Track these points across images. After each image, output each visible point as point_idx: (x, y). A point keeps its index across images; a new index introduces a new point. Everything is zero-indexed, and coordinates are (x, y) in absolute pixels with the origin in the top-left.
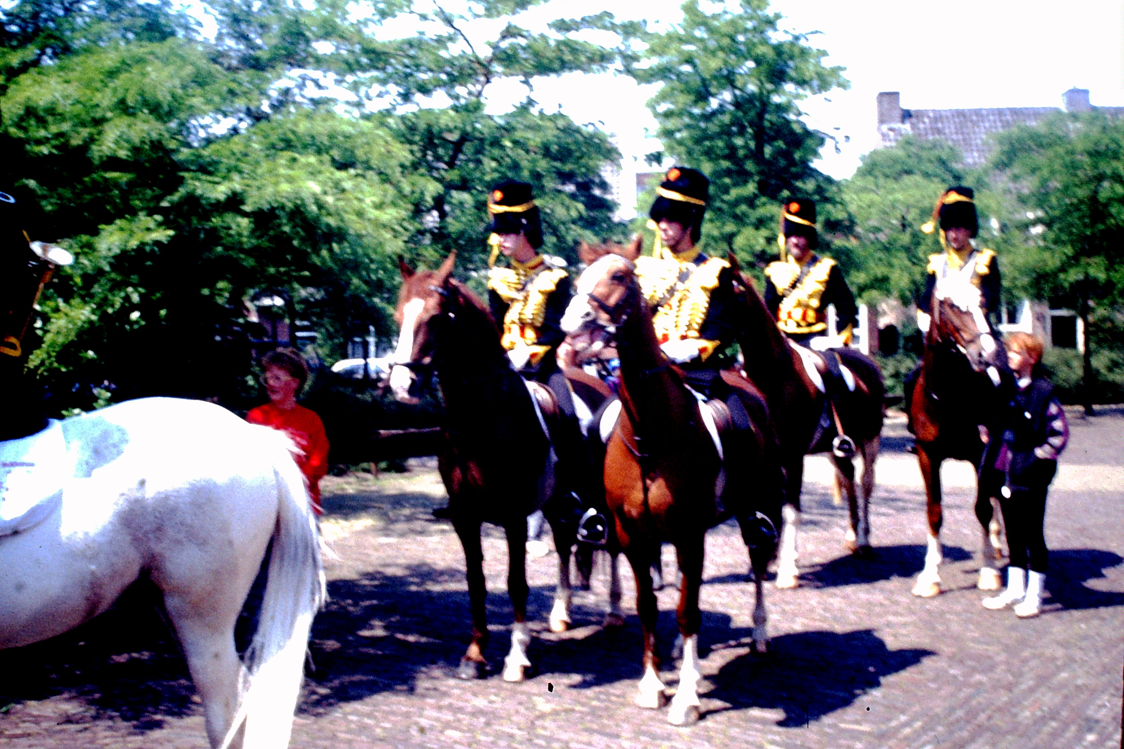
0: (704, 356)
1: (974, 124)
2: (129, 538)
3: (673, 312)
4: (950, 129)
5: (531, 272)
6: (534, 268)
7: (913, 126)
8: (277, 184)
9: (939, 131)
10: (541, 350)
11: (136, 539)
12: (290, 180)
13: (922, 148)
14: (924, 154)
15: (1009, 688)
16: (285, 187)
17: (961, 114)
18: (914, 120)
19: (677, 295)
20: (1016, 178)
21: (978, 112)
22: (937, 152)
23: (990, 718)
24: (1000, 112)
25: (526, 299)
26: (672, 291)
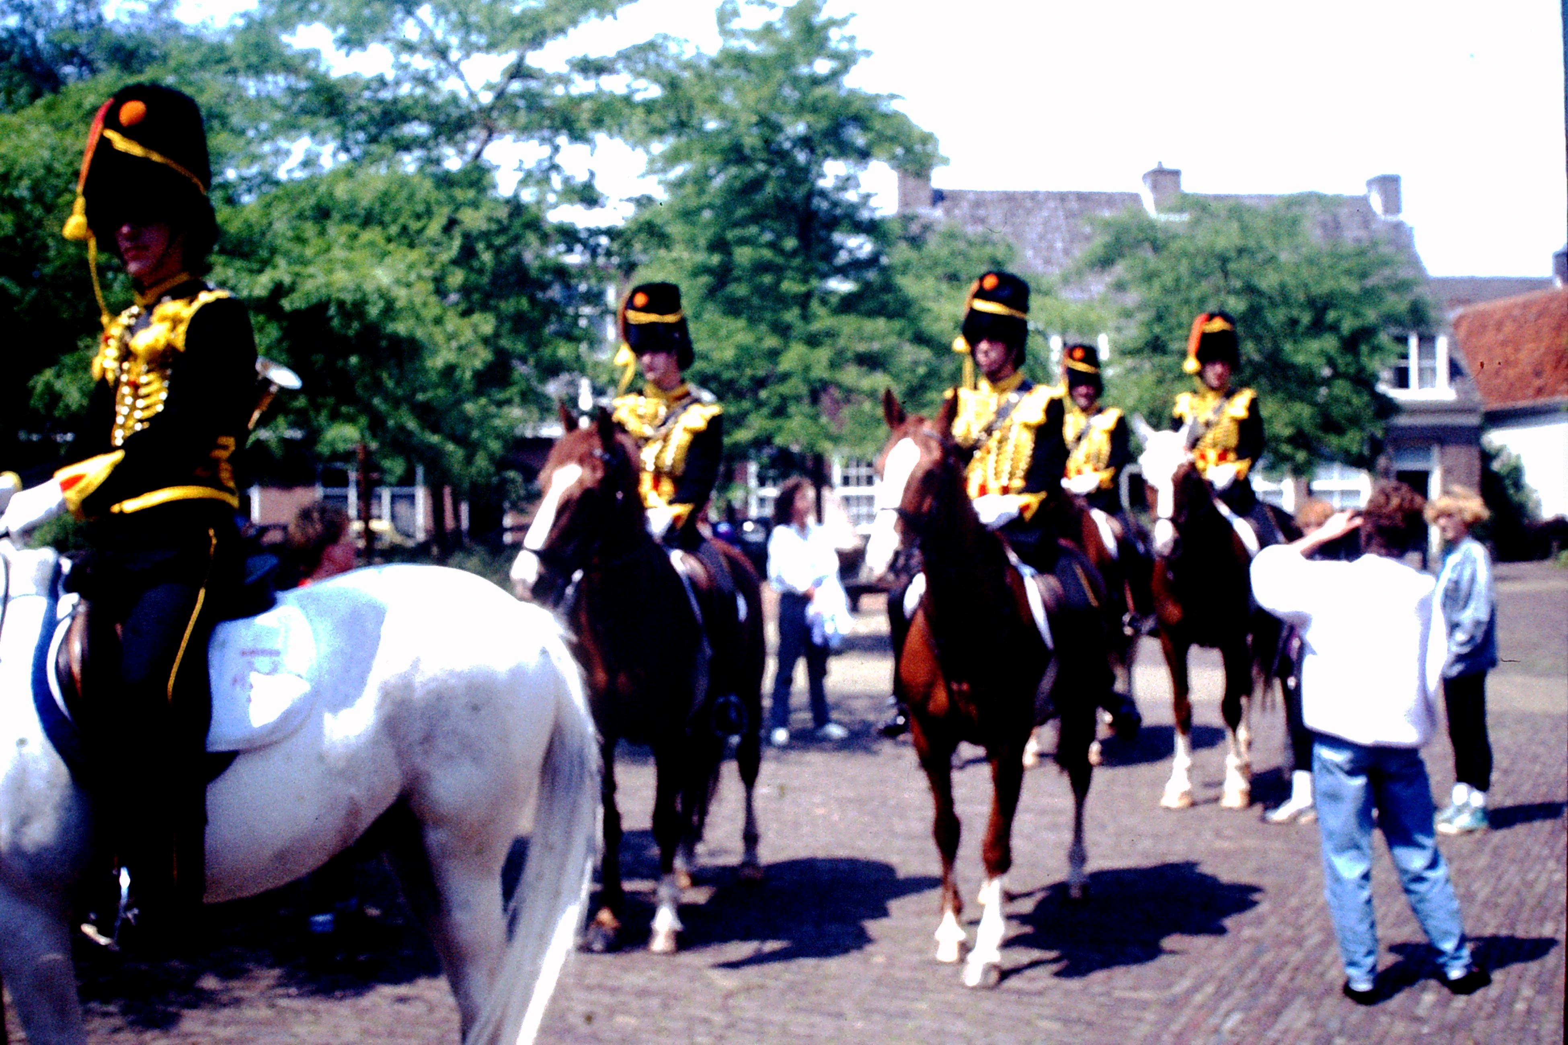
0: (1028, 515)
1: (1029, 212)
2: (392, 752)
3: (992, 457)
4: (995, 217)
5: (676, 406)
6: (679, 398)
7: (948, 212)
8: (331, 271)
9: (982, 221)
10: (682, 509)
11: (399, 754)
12: (349, 266)
13: (970, 244)
14: (974, 253)
15: (1298, 943)
16: (342, 277)
17: (1010, 198)
18: (947, 203)
19: (997, 435)
20: (1120, 287)
21: (1033, 196)
22: (989, 250)
23: (1292, 979)
24: (1063, 197)
25: (665, 439)
26: (989, 431)
